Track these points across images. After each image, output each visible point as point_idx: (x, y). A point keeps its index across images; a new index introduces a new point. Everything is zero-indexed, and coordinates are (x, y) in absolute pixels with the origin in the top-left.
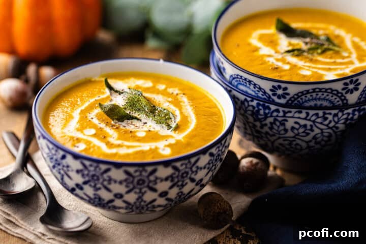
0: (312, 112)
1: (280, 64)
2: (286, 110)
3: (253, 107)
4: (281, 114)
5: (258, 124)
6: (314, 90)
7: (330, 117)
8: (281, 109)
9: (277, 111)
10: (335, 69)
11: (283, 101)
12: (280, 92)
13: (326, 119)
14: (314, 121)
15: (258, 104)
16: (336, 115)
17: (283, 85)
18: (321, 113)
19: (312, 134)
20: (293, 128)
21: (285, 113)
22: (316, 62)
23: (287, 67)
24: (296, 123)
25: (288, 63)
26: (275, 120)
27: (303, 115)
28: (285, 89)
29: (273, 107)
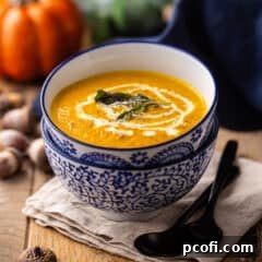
0: (169, 168)
1: (122, 132)
2: (147, 171)
3: (115, 177)
4: (143, 176)
5: (119, 191)
6: (170, 149)
7: (183, 167)
8: (142, 172)
9: (139, 175)
10: (170, 123)
11: (142, 165)
12: (139, 158)
13: (180, 170)
14: (171, 175)
15: (120, 174)
16: (188, 164)
17: (143, 151)
18: (176, 166)
19: (170, 186)
20: (153, 186)
21: (146, 175)
22: (149, 120)
23: (130, 133)
24: (156, 180)
25: (129, 129)
26: (137, 183)
27: (163, 172)
28: (144, 154)
29: (134, 173)
